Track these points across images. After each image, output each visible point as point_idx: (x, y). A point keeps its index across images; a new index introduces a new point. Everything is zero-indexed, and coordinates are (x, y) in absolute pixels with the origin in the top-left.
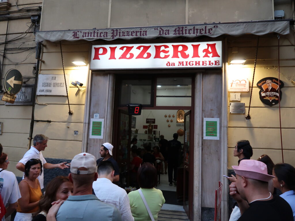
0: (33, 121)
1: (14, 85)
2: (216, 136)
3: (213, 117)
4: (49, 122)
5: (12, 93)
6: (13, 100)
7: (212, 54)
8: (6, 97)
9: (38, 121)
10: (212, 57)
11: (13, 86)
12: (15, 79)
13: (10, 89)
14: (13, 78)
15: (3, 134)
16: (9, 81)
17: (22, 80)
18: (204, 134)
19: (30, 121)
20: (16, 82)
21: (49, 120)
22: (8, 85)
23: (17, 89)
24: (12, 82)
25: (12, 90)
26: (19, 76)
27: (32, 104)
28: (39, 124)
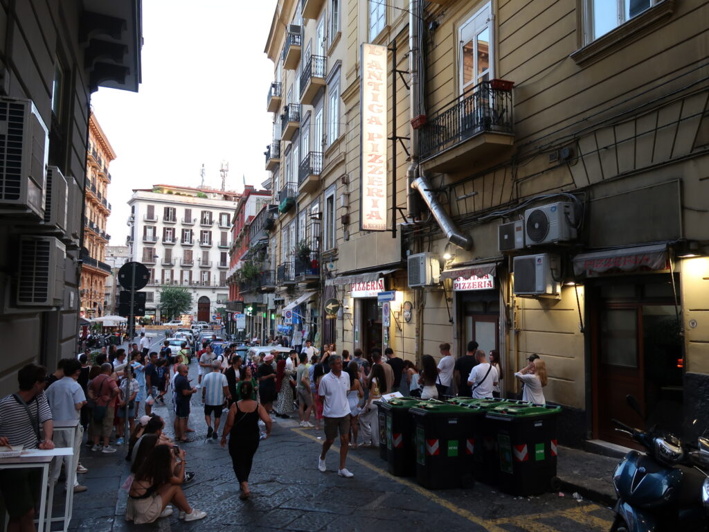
0: (343, 330)
1: (333, 308)
5: (333, 313)
6: (335, 317)
7: (381, 287)
8: (330, 316)
11: (331, 309)
13: (330, 311)
14: (331, 304)
15: (338, 338)
16: (328, 307)
17: (338, 304)
20: (334, 306)
21: (347, 329)
22: (328, 309)
23: (335, 310)
24: (330, 306)
25: (332, 311)
26: (335, 302)
27: (343, 319)
28: (345, 332)
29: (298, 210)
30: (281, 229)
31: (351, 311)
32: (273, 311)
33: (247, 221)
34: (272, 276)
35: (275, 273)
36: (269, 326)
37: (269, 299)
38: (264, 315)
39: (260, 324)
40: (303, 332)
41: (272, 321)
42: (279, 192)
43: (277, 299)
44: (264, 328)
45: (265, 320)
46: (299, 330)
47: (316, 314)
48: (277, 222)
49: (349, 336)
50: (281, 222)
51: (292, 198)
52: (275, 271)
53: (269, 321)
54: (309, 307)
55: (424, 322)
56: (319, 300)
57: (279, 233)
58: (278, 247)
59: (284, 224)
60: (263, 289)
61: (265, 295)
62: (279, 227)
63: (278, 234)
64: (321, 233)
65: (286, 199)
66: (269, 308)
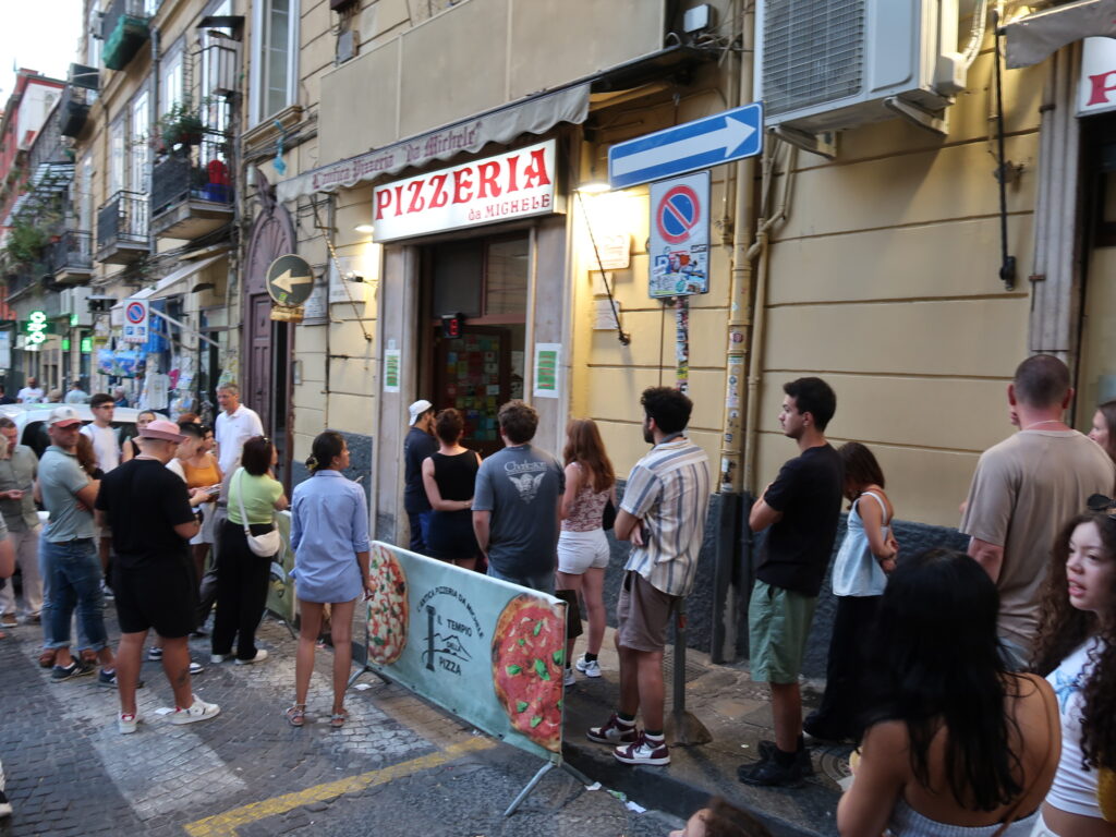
0: (329, 357)
1: (293, 286)
2: (553, 388)
3: (550, 341)
4: (346, 357)
5: (291, 304)
6: (298, 316)
7: (538, 178)
8: (279, 314)
9: (335, 357)
10: (540, 184)
11: (289, 290)
12: (292, 276)
13: (284, 296)
14: (288, 272)
15: (305, 383)
16: (277, 282)
17: (311, 274)
18: (536, 385)
19: (324, 358)
20: (299, 280)
21: (344, 354)
22: (278, 290)
23: (301, 293)
24: (286, 281)
25: (290, 297)
26: (301, 268)
27: (325, 321)
28: (335, 364)
29: (158, 48)
30: (107, 125)
31: (367, 293)
32: (87, 332)
33: (24, 143)
34: (83, 245)
35: (91, 240)
36: (76, 367)
37: (75, 302)
38: (65, 345)
39: (55, 367)
40: (176, 375)
41: (84, 357)
42: (101, 15)
43: (98, 297)
44: (64, 374)
45: (67, 355)
46: (159, 372)
47: (218, 320)
48: (94, 113)
49: (355, 374)
50: (107, 108)
51: (139, 18)
52: (91, 234)
53: (76, 358)
54: (192, 303)
55: (773, 300)
56: (230, 278)
57: (102, 136)
58: (99, 175)
59: (114, 111)
60: (59, 278)
61: (66, 293)
62: (100, 124)
63: (99, 144)
64: (243, 76)
65: (121, 20)
66: (74, 322)
